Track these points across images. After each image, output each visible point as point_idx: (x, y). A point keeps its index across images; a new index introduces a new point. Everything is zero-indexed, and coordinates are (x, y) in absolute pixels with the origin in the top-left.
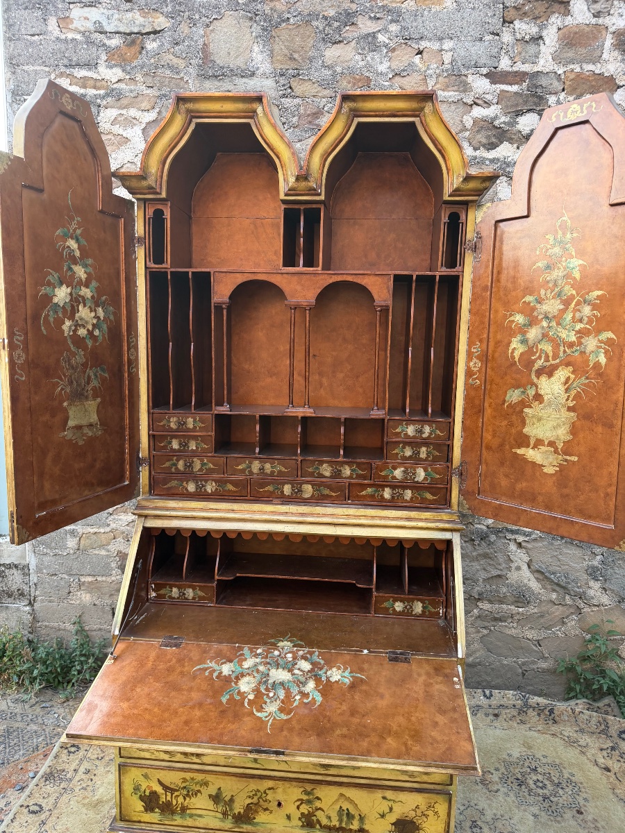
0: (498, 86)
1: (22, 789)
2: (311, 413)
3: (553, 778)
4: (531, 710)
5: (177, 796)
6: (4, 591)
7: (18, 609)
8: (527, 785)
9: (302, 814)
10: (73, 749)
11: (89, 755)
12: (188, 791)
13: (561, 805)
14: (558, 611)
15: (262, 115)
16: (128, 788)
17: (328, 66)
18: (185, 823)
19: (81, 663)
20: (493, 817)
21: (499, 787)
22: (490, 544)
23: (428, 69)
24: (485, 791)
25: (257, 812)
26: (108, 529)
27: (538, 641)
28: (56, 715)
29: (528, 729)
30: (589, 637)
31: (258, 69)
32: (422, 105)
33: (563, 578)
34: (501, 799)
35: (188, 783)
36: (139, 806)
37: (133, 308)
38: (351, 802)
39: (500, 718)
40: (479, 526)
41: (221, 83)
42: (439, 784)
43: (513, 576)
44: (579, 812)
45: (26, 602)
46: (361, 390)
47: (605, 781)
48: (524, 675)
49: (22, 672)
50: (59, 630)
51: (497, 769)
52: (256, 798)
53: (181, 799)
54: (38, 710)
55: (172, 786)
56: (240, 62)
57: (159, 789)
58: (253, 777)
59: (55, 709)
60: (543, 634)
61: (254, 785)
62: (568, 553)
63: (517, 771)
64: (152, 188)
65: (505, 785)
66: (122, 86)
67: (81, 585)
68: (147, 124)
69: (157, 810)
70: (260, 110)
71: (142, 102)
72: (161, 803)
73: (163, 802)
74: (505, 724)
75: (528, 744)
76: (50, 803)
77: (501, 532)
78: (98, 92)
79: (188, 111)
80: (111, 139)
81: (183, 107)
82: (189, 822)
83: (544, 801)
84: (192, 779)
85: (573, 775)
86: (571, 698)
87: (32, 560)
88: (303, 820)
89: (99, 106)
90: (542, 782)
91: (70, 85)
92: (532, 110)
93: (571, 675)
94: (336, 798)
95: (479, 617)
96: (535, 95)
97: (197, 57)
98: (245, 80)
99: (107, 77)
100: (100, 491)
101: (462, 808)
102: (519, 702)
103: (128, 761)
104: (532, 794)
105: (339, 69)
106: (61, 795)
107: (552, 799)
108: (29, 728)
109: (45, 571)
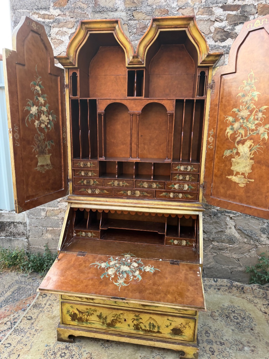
0: (226, 12)
1: (24, 310)
2: (139, 160)
3: (242, 315)
4: (234, 287)
5: (84, 315)
6: (16, 233)
7: (22, 240)
8: (230, 318)
9: (134, 324)
10: (44, 296)
11: (51, 298)
12: (89, 314)
13: (244, 326)
14: (247, 247)
15: (118, 29)
16: (65, 311)
17: (149, 5)
18: (88, 326)
19: (48, 262)
20: (215, 329)
21: (218, 318)
22: (218, 217)
23: (195, 5)
24: (212, 319)
25: (116, 323)
26: (58, 208)
27: (238, 259)
28: (38, 283)
29: (232, 295)
30: (260, 258)
31: (119, 7)
32: (189, 22)
33: (250, 232)
34: (218, 322)
35: (88, 310)
36: (69, 318)
37: (64, 116)
38: (154, 320)
39: (220, 290)
40: (213, 210)
41: (103, 15)
42: (191, 315)
43: (228, 231)
44: (252, 329)
45: (26, 237)
46: (161, 151)
47: (264, 317)
48: (231, 273)
49: (24, 265)
50: (39, 249)
51: (218, 311)
52: (116, 317)
53: (86, 317)
54: (31, 280)
55: (82, 311)
56: (111, 5)
57: (77, 312)
58: (114, 309)
59: (38, 280)
60: (241, 256)
61: (115, 312)
62: (252, 222)
63: (226, 312)
64: (71, 63)
65: (221, 317)
66: (60, 17)
67: (47, 231)
68: (71, 34)
69: (76, 320)
70: (117, 27)
71: (69, 24)
72: (78, 317)
73: (79, 317)
74: (222, 293)
75: (231, 301)
76: (35, 316)
77: (223, 212)
78: (50, 20)
79: (86, 28)
80: (55, 42)
81: (84, 27)
82: (89, 325)
83: (237, 324)
84: (90, 309)
85: (250, 315)
86: (251, 283)
87: (27, 221)
88: (135, 327)
89: (51, 27)
90: (237, 317)
91: (38, 17)
92: (242, 23)
93: (252, 274)
94: (148, 318)
95: (213, 248)
96: (244, 16)
97: (92, 3)
98: (113, 13)
99: (54, 14)
100: (52, 192)
101: (202, 326)
102: (229, 284)
103: (65, 301)
104: (232, 321)
105: (154, 7)
106: (40, 313)
107: (240, 323)
108: (27, 287)
109: (32, 225)
